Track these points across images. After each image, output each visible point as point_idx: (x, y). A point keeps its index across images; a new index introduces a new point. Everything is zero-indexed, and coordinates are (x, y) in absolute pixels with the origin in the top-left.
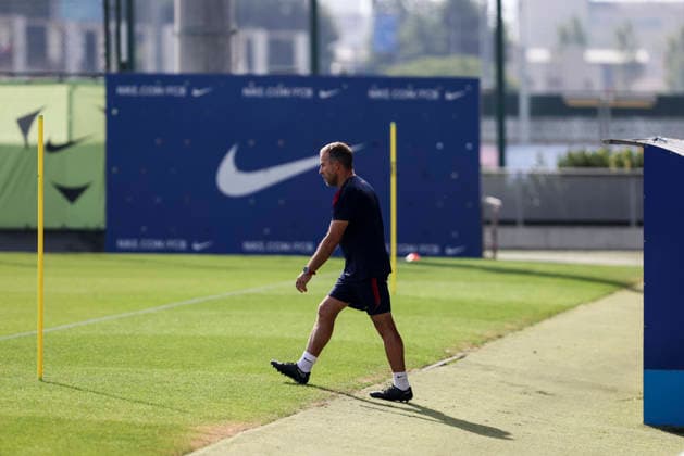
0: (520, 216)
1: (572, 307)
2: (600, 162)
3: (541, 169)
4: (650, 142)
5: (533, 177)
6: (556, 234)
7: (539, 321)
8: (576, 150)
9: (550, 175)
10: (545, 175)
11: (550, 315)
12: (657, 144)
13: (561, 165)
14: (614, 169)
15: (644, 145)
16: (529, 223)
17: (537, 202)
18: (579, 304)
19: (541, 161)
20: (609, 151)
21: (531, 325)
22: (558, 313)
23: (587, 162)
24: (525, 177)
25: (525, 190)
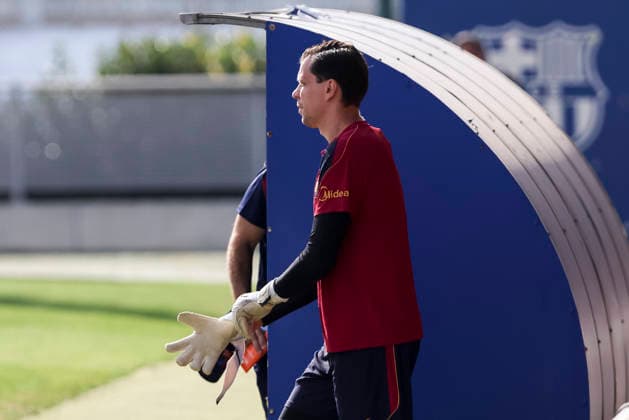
0: (16, 182)
1: (123, 374)
2: (190, 62)
3: (63, 81)
4: (283, 18)
5: (45, 96)
6: (93, 218)
7: (51, 405)
8: (137, 37)
9: (81, 93)
10: (69, 93)
11: (75, 392)
12: (297, 22)
13: (105, 70)
14: (217, 78)
15: (267, 25)
16: (38, 196)
17: (52, 151)
18: (138, 367)
19: (62, 64)
20: (206, 39)
21: (35, 413)
22: (93, 387)
23: (160, 64)
24: (26, 98)
25: (28, 124)
